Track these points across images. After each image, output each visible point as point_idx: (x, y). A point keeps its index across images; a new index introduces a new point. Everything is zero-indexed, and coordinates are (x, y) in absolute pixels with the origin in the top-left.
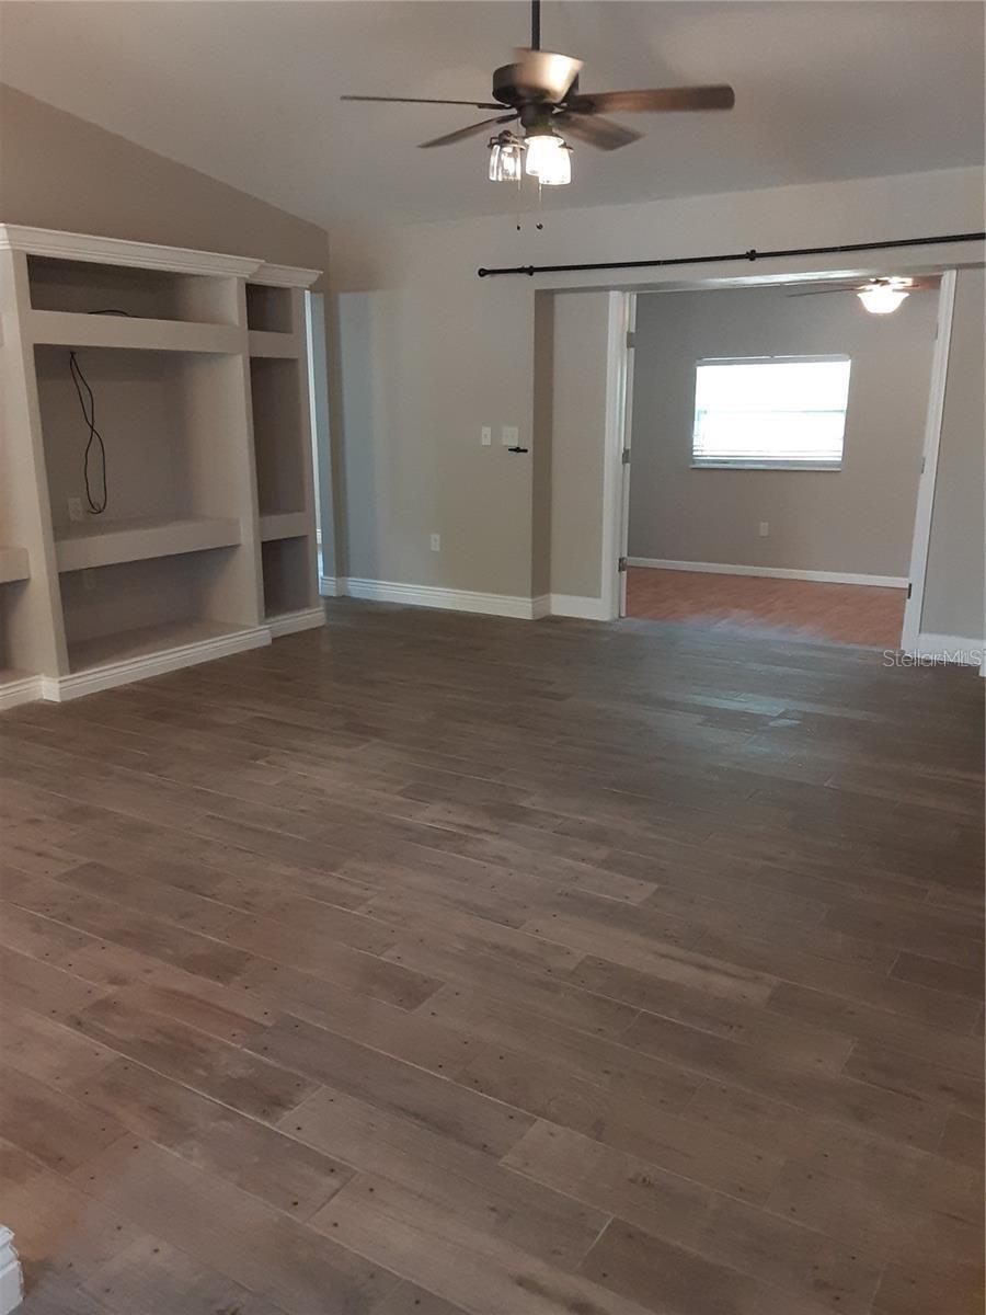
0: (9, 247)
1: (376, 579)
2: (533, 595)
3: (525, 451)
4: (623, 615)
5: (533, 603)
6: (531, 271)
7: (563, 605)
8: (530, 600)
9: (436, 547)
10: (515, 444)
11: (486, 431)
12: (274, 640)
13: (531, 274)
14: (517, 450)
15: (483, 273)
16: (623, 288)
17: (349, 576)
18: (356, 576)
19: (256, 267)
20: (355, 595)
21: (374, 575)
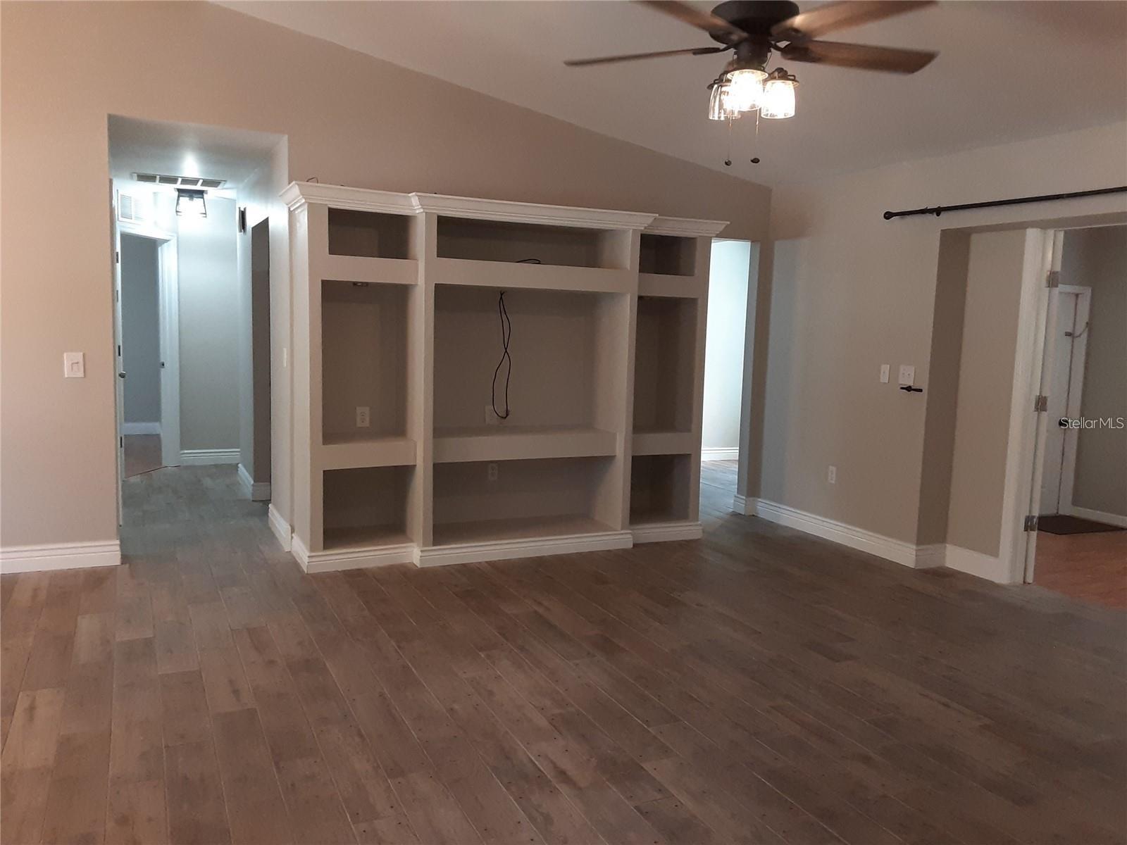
0: (422, 210)
1: (781, 503)
2: (919, 542)
3: (921, 390)
4: (1030, 579)
5: (916, 550)
6: (938, 211)
7: (957, 558)
8: (914, 547)
9: (832, 478)
10: (911, 383)
11: (885, 368)
12: (635, 545)
13: (938, 215)
14: (909, 389)
15: (888, 216)
16: (1044, 225)
17: (759, 497)
18: (765, 498)
19: (650, 221)
20: (762, 515)
21: (779, 499)
